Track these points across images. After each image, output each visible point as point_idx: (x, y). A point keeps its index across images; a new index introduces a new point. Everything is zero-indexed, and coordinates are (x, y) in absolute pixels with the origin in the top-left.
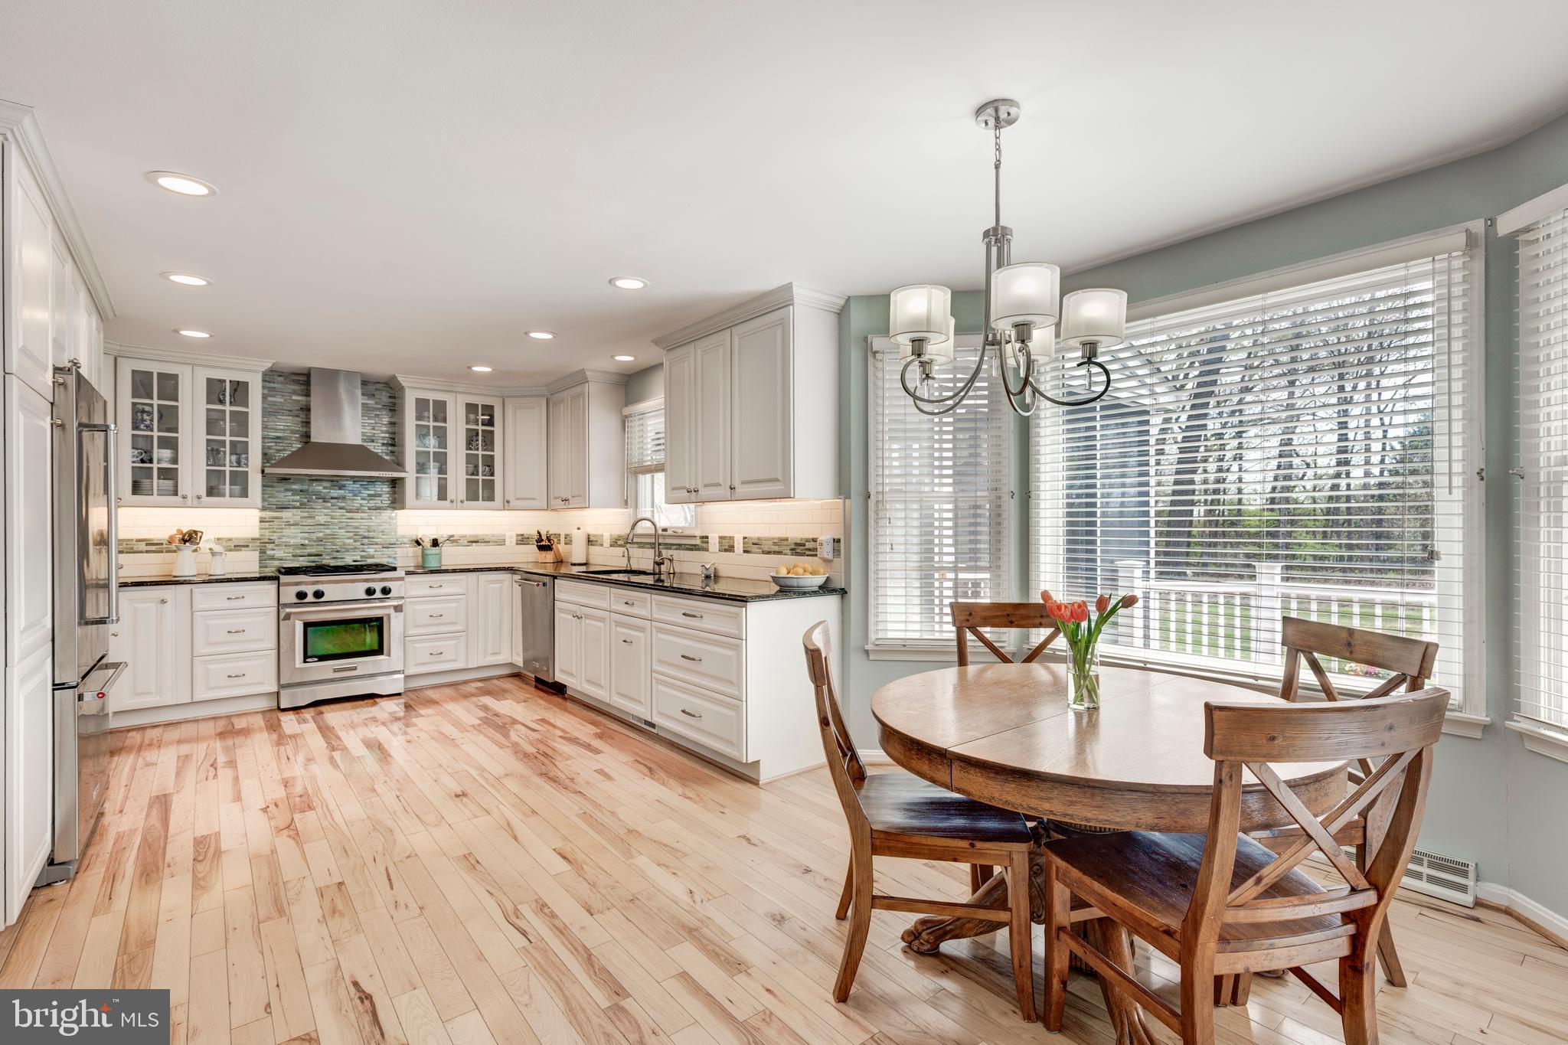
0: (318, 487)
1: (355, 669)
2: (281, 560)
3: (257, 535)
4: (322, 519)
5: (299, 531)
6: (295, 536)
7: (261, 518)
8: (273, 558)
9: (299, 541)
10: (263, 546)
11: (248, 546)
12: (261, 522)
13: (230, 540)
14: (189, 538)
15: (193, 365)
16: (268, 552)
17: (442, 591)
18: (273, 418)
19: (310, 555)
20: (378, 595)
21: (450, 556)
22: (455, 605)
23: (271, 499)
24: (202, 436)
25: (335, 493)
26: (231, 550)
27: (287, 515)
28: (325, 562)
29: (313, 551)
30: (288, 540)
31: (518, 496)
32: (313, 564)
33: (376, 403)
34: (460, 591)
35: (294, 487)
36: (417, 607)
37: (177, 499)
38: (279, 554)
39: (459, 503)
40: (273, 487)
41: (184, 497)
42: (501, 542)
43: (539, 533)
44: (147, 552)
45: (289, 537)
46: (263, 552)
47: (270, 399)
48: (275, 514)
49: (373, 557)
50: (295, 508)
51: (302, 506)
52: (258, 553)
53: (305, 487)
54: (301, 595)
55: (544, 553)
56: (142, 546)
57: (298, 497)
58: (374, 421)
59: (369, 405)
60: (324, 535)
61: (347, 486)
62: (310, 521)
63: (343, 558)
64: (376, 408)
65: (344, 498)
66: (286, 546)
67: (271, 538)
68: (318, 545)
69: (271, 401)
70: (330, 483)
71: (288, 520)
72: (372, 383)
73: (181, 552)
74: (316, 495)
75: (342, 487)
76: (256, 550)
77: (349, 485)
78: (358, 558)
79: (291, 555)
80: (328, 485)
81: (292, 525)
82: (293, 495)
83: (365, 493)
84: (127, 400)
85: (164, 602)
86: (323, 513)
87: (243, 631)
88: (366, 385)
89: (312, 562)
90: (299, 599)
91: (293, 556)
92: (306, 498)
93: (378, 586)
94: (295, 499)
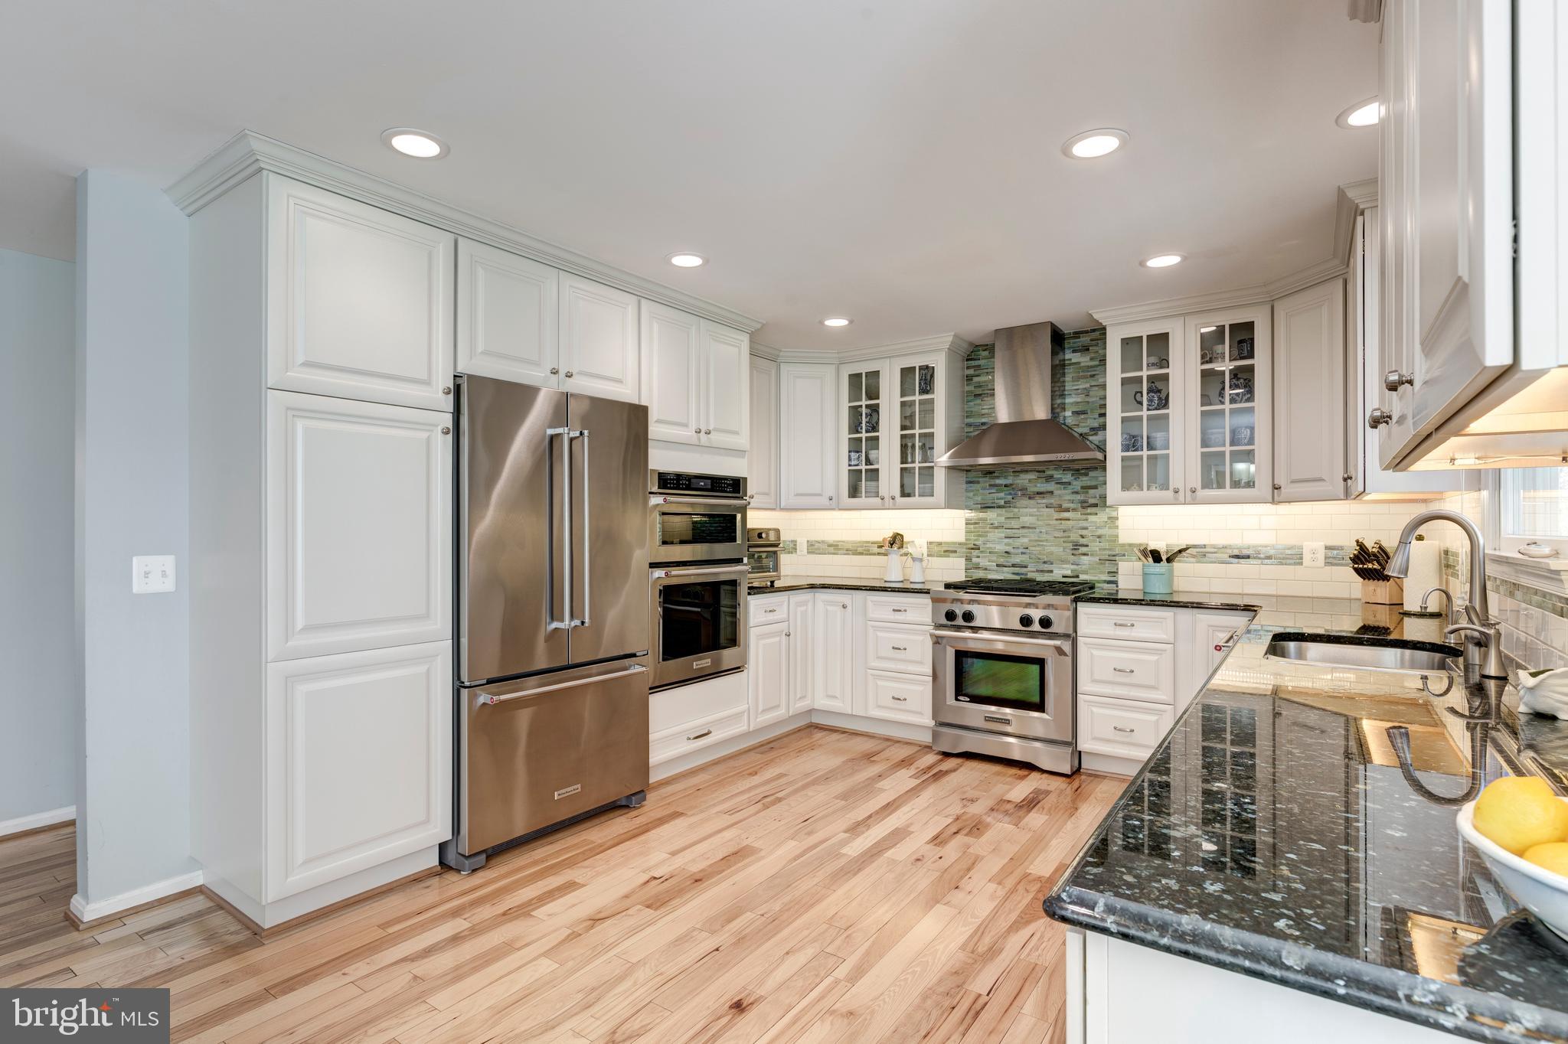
0: (1024, 480)
2: (986, 569)
3: (962, 539)
4: (1026, 520)
5: (1003, 535)
6: (997, 542)
7: (967, 520)
8: (977, 567)
9: (1000, 547)
10: (970, 551)
11: (955, 552)
12: (966, 524)
13: (940, 544)
14: (896, 540)
15: (890, 357)
16: (975, 560)
17: (1135, 633)
18: (978, 401)
19: (1013, 566)
20: (1036, 627)
21: (1187, 578)
22: (1155, 658)
23: (976, 498)
24: (897, 432)
25: (1042, 487)
26: (941, 556)
27: (991, 515)
28: (1030, 576)
29: (1017, 560)
30: (991, 546)
31: (1295, 477)
32: (1017, 578)
34: (1163, 636)
35: (998, 481)
36: (1095, 653)
37: (878, 500)
38: (983, 562)
39: (1189, 493)
40: (978, 482)
41: (885, 499)
42: (1294, 558)
43: (1357, 541)
45: (993, 542)
46: (968, 559)
47: (976, 379)
48: (982, 515)
49: (1085, 572)
50: (999, 507)
51: (1007, 505)
52: (964, 559)
53: (1009, 481)
54: (951, 616)
55: (1372, 584)
57: (1002, 495)
58: (1088, 385)
59: (1082, 364)
60: (1030, 541)
61: (1055, 476)
62: (1014, 523)
63: (1051, 571)
64: (1092, 367)
65: (1052, 492)
66: (990, 553)
67: (976, 543)
68: (1022, 553)
69: (976, 382)
70: (1037, 474)
71: (992, 522)
72: (1087, 332)
73: (890, 556)
74: (1020, 490)
75: (1049, 479)
76: (962, 557)
77: (1057, 475)
78: (1069, 573)
79: (995, 564)
80: (1032, 476)
81: (997, 528)
82: (998, 492)
83: (1077, 484)
84: (845, 405)
85: (844, 607)
86: (1029, 513)
87: (905, 649)
88: (1079, 337)
89: (1017, 574)
90: (948, 620)
91: (997, 566)
92: (1010, 494)
93: (1036, 614)
94: (1001, 497)
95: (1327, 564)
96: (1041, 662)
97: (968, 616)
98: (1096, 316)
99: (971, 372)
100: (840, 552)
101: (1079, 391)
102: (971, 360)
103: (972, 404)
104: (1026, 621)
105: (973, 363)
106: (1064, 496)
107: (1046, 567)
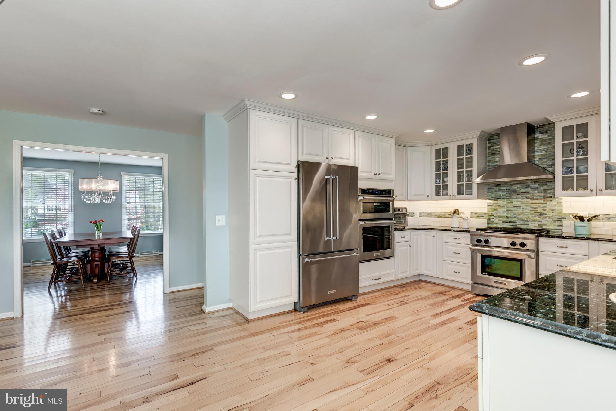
0: (515, 187)
1: (505, 284)
2: (497, 223)
3: (486, 211)
4: (517, 204)
5: (505, 210)
6: (502, 212)
7: (488, 204)
8: (493, 222)
10: (490, 216)
11: (483, 216)
12: (488, 205)
13: (476, 213)
14: (456, 212)
15: (453, 142)
16: (492, 220)
17: (567, 251)
18: (494, 156)
19: (510, 222)
20: (518, 246)
22: (578, 261)
23: (492, 195)
24: (456, 171)
25: (524, 190)
26: (476, 218)
27: (500, 202)
28: (518, 226)
29: (512, 220)
30: (500, 214)
35: (503, 188)
36: (548, 258)
37: (448, 197)
38: (496, 220)
39: (598, 191)
40: (493, 189)
41: (450, 196)
45: (500, 212)
46: (489, 219)
47: (492, 148)
48: (495, 202)
50: (503, 198)
51: (507, 197)
52: (487, 219)
53: (508, 188)
54: (479, 241)
57: (505, 193)
58: (547, 147)
59: (544, 139)
60: (518, 212)
61: (530, 185)
62: (510, 205)
63: (529, 225)
64: (548, 139)
65: (529, 192)
66: (499, 217)
67: (492, 213)
68: (514, 217)
70: (521, 185)
71: (500, 204)
72: (546, 125)
73: (453, 218)
74: (513, 191)
75: (527, 186)
76: (486, 219)
77: (532, 185)
78: (537, 225)
79: (501, 221)
80: (519, 186)
81: (502, 207)
82: (503, 192)
83: (542, 189)
84: (434, 161)
85: (433, 237)
86: (517, 201)
87: (459, 253)
88: (542, 127)
89: (512, 226)
90: (477, 243)
91: (502, 222)
92: (509, 193)
93: (518, 242)
94: (504, 194)
96: (521, 261)
97: (487, 242)
98: (549, 119)
99: (490, 145)
100: (432, 216)
101: (542, 150)
102: (490, 140)
103: (490, 157)
104: (513, 244)
105: (491, 141)
106: (536, 194)
107: (526, 223)
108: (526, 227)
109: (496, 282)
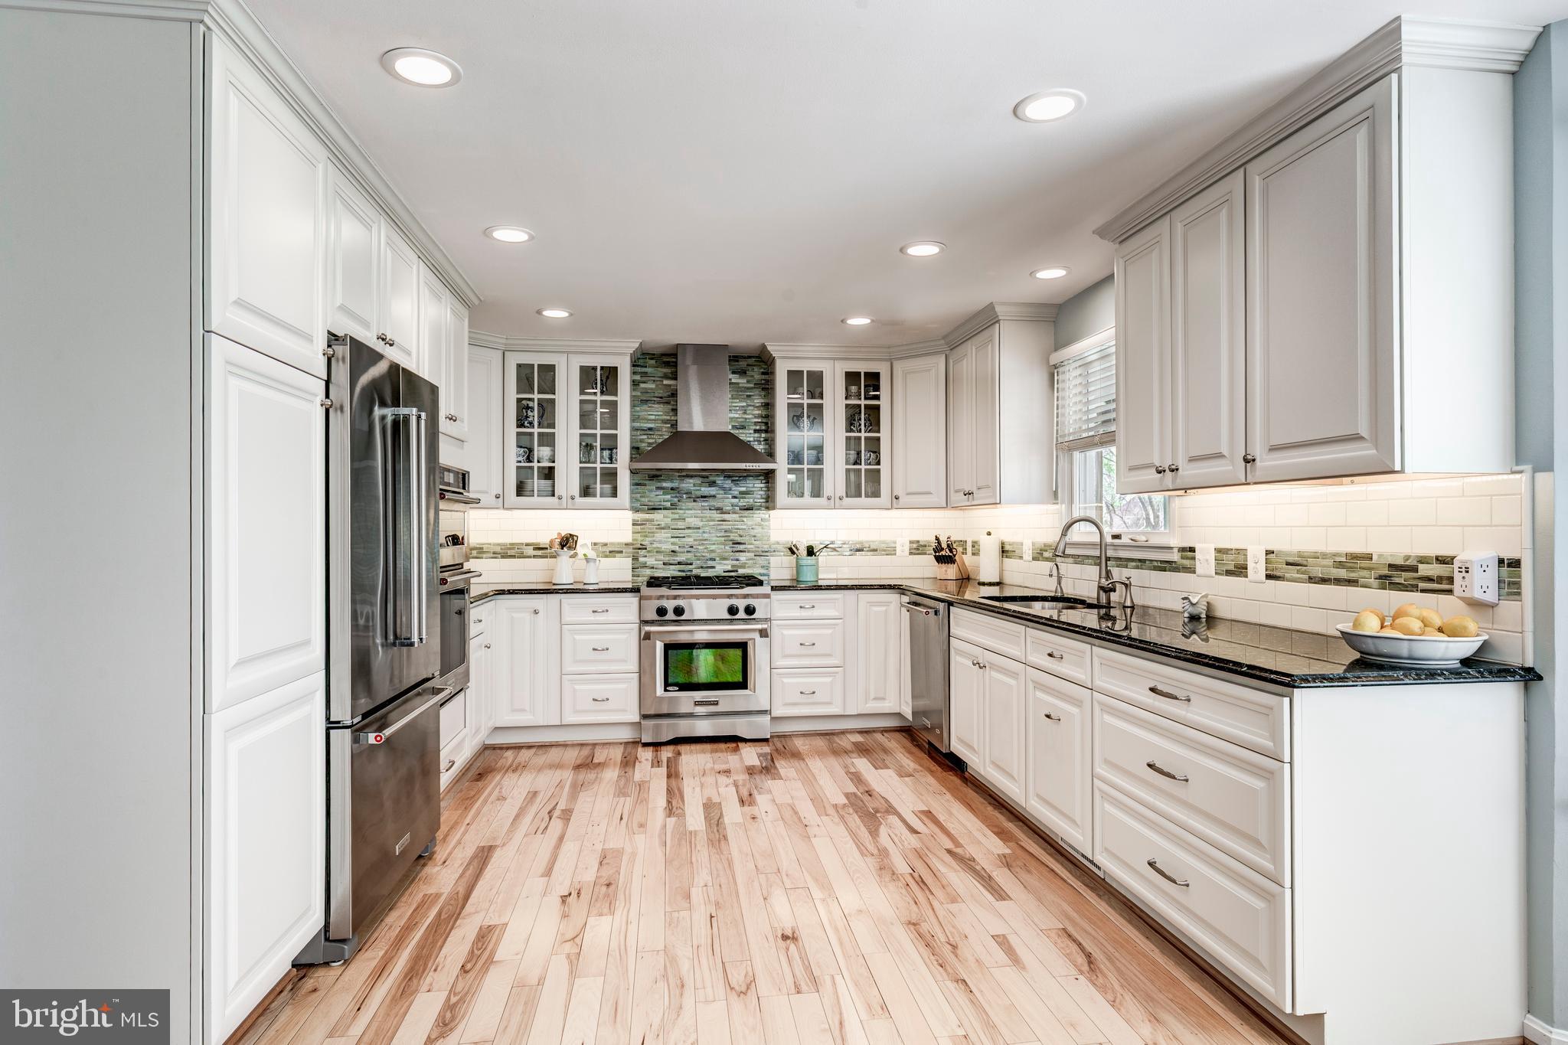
0: (689, 484)
1: (716, 703)
2: (653, 568)
3: (629, 540)
4: (692, 521)
5: (670, 535)
6: (664, 541)
7: (633, 520)
8: (644, 566)
9: (669, 547)
10: (637, 550)
11: (621, 552)
12: (633, 525)
13: (606, 545)
14: (567, 542)
15: (568, 353)
16: (641, 559)
17: (815, 613)
18: (645, 407)
19: (679, 563)
20: (741, 614)
21: (829, 568)
22: (830, 631)
23: (643, 499)
24: (576, 431)
25: (706, 490)
26: (606, 556)
27: (658, 516)
28: (696, 572)
29: (682, 558)
30: (659, 546)
31: (909, 491)
33: (748, 382)
34: (833, 613)
35: (665, 485)
36: (786, 632)
37: (554, 500)
38: (650, 561)
39: (837, 500)
40: (645, 485)
41: (560, 498)
42: (890, 551)
43: (937, 539)
44: (534, 556)
45: (660, 542)
46: (635, 559)
47: (642, 385)
48: (647, 516)
49: (743, 567)
50: (665, 509)
51: (674, 506)
52: (630, 559)
53: (676, 484)
54: (661, 611)
55: (944, 567)
56: (530, 551)
57: (669, 497)
58: (745, 404)
59: (740, 385)
60: (694, 540)
61: (717, 482)
62: (681, 524)
63: (713, 567)
64: (748, 388)
65: (714, 496)
66: (657, 552)
67: (643, 543)
68: (688, 552)
69: (643, 388)
70: (701, 479)
71: (659, 523)
72: (744, 358)
73: (559, 558)
74: (686, 493)
75: (712, 484)
76: (629, 557)
77: (720, 480)
78: (729, 568)
79: (662, 562)
80: (698, 481)
81: (663, 528)
82: (664, 494)
83: (736, 490)
84: (512, 395)
85: (536, 612)
86: (693, 515)
87: (607, 649)
88: (738, 361)
89: (683, 571)
90: (659, 615)
91: (664, 564)
92: (676, 497)
93: (741, 604)
94: (666, 498)
95: (911, 553)
96: (743, 646)
97: (679, 611)
99: (638, 377)
102: (638, 366)
103: (638, 409)
104: (733, 610)
105: (639, 369)
106: (728, 502)
107: (710, 563)
108: (710, 573)
109: (698, 703)
